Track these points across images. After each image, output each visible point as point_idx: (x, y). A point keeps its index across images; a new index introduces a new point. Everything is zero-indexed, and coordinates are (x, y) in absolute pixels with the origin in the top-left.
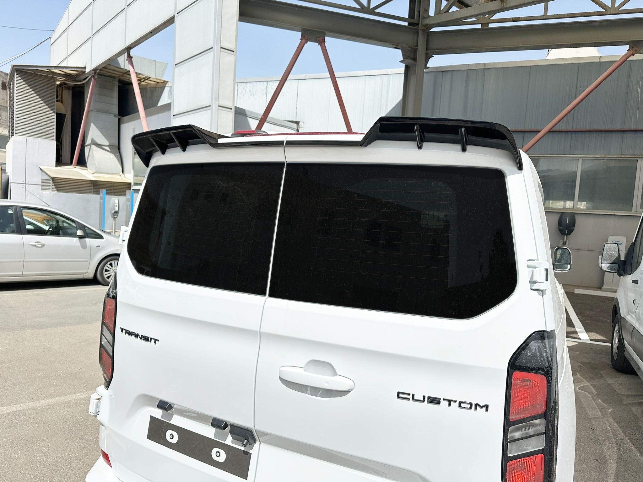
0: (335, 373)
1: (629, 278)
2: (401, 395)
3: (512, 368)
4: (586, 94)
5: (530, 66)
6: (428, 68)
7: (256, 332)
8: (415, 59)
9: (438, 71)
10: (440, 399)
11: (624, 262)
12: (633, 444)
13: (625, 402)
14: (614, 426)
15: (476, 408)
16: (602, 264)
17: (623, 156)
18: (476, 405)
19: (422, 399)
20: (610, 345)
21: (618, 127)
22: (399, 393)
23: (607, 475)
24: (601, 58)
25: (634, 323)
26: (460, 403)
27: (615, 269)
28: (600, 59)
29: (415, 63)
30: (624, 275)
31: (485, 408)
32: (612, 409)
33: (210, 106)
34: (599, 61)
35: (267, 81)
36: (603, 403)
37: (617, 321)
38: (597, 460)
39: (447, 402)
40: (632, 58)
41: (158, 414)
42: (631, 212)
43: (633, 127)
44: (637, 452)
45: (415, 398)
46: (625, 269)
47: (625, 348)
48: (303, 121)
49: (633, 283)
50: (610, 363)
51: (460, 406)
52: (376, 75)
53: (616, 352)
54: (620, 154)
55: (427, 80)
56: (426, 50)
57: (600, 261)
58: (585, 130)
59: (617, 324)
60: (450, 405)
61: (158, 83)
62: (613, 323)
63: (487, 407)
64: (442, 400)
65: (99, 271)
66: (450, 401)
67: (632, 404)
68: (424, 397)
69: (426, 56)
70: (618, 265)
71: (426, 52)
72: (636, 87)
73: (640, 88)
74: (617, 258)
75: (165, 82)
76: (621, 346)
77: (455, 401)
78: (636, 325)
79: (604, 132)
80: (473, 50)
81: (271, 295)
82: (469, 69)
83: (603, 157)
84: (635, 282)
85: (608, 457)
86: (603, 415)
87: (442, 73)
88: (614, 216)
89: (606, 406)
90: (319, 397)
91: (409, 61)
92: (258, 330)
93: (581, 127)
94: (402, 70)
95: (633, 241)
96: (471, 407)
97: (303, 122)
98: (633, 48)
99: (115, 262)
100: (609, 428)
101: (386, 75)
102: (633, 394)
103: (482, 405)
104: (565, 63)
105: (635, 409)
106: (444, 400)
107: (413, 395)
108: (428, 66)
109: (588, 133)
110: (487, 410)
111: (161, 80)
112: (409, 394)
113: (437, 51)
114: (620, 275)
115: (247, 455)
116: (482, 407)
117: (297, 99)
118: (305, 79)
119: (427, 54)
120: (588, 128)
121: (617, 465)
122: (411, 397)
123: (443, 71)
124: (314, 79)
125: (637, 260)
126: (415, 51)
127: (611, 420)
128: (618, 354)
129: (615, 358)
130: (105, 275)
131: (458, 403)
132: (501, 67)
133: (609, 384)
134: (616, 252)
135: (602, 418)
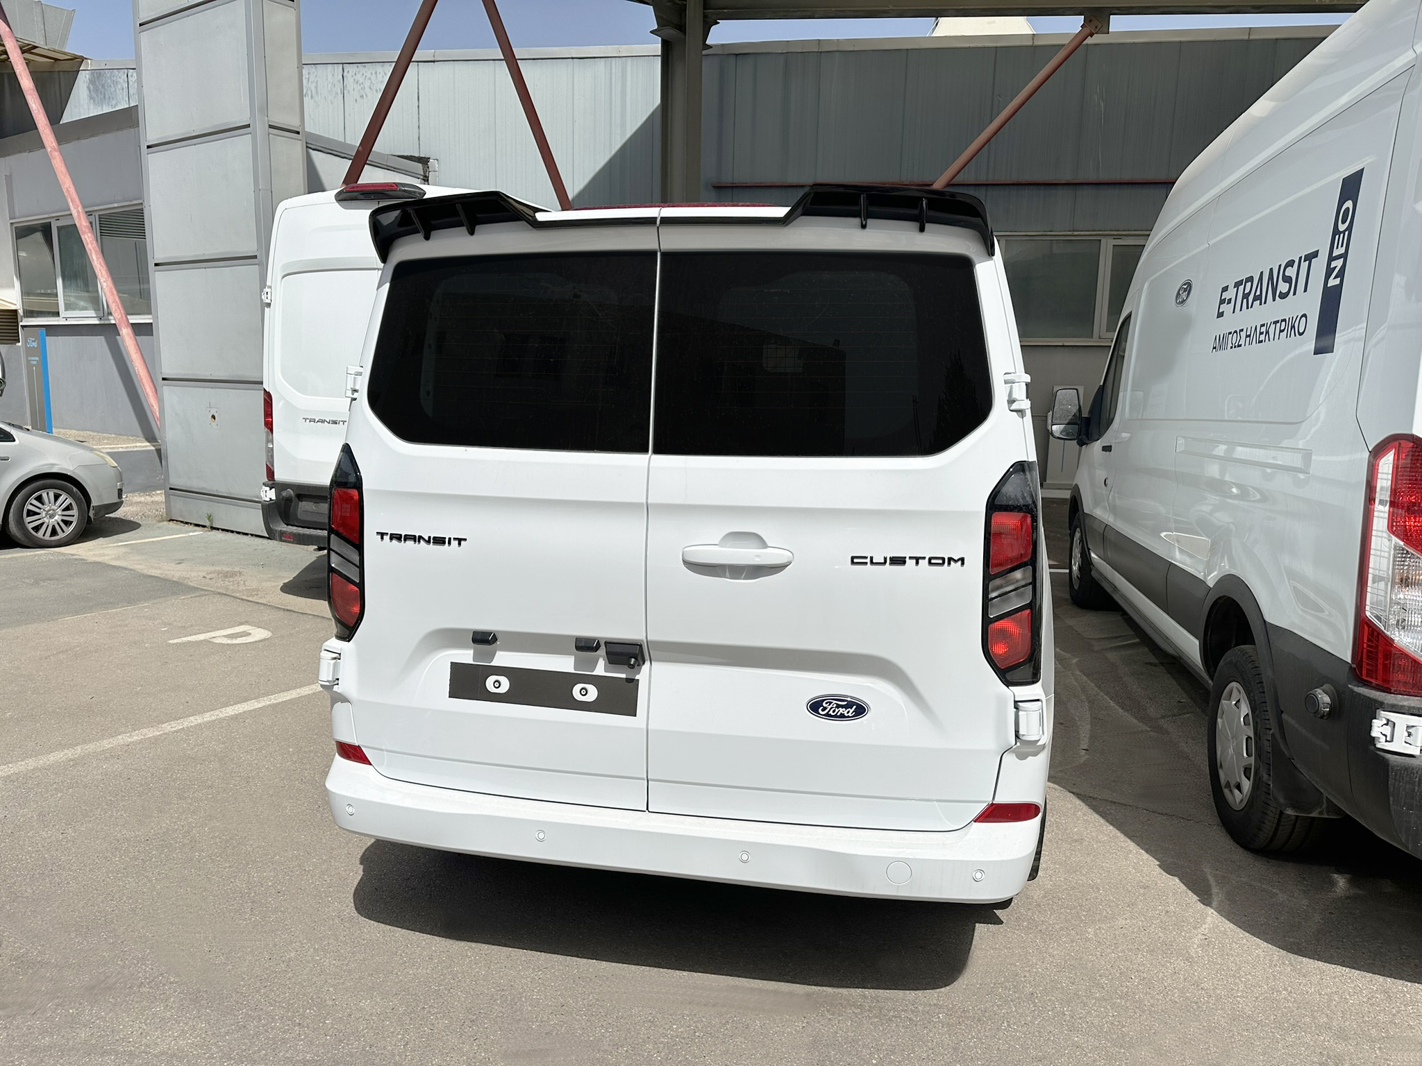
0: (764, 545)
1: (1097, 446)
2: (855, 560)
3: (991, 509)
4: (1010, 113)
5: (907, 50)
6: (710, 47)
7: (641, 504)
8: (682, 28)
9: (726, 53)
10: (905, 558)
11: (1088, 421)
12: (1111, 700)
13: (1096, 648)
14: (1082, 680)
15: (949, 564)
16: (1053, 427)
17: (1076, 233)
18: (950, 559)
19: (883, 561)
20: (1068, 571)
21: (1067, 177)
22: (853, 558)
23: (1078, 739)
24: (1035, 38)
25: (1106, 518)
26: (930, 559)
27: (1073, 435)
28: (1033, 39)
29: (683, 36)
30: (1087, 444)
31: (960, 562)
32: (1077, 659)
33: (248, 126)
34: (1031, 43)
35: (343, 64)
36: (1062, 653)
37: (1078, 524)
38: (1062, 724)
39: (914, 561)
40: (1089, 41)
41: (466, 656)
42: (1092, 340)
43: (1092, 177)
44: (1117, 707)
45: (874, 561)
46: (1090, 432)
47: (1091, 566)
48: (438, 158)
49: (1103, 450)
50: (1068, 596)
51: (930, 563)
52: (595, 58)
53: (1077, 576)
54: (1072, 229)
55: (709, 70)
56: (705, 9)
57: (1050, 421)
58: (1010, 182)
59: (1078, 529)
60: (917, 563)
61: (56, 60)
62: (1070, 530)
63: (962, 560)
64: (907, 559)
65: (13, 516)
66: (917, 559)
67: (1107, 649)
68: (885, 559)
69: (704, 21)
70: (1077, 426)
71: (704, 13)
72: (1096, 97)
73: (1102, 100)
74: (1075, 415)
75: (78, 60)
76: (1086, 563)
77: (924, 558)
78: (1110, 520)
79: (1043, 187)
80: (798, 14)
81: (656, 451)
82: (790, 51)
83: (1042, 235)
84: (1107, 449)
85: (1077, 719)
86: (1065, 668)
87: (735, 56)
88: (1062, 348)
89: (1068, 655)
90: (744, 579)
91: (671, 32)
92: (645, 501)
93: (1002, 179)
94: (656, 47)
95: (1102, 384)
96: (944, 563)
97: (437, 160)
98: (1090, 21)
99: (48, 493)
100: (1075, 683)
101: (617, 59)
102: (1106, 636)
103: (956, 559)
104: (972, 45)
105: (1112, 656)
106: (910, 558)
107: (872, 558)
108: (708, 42)
109: (1015, 187)
110: (963, 564)
111: (65, 53)
112: (866, 558)
113: (726, 11)
114: (1081, 443)
115: (633, 683)
116: (956, 561)
117: (418, 107)
118: (434, 62)
119: (705, 16)
120: (1014, 178)
121: (1092, 727)
122: (868, 560)
123: (737, 55)
124: (454, 61)
125: (1108, 416)
126: (682, 10)
127: (1078, 673)
128: (1080, 579)
129: (1076, 587)
130: (29, 523)
131: (927, 559)
132: (851, 50)
133: (1071, 627)
134: (1075, 405)
135: (1063, 672)
